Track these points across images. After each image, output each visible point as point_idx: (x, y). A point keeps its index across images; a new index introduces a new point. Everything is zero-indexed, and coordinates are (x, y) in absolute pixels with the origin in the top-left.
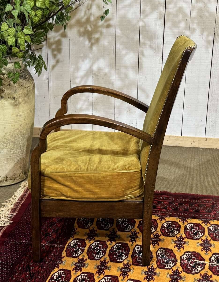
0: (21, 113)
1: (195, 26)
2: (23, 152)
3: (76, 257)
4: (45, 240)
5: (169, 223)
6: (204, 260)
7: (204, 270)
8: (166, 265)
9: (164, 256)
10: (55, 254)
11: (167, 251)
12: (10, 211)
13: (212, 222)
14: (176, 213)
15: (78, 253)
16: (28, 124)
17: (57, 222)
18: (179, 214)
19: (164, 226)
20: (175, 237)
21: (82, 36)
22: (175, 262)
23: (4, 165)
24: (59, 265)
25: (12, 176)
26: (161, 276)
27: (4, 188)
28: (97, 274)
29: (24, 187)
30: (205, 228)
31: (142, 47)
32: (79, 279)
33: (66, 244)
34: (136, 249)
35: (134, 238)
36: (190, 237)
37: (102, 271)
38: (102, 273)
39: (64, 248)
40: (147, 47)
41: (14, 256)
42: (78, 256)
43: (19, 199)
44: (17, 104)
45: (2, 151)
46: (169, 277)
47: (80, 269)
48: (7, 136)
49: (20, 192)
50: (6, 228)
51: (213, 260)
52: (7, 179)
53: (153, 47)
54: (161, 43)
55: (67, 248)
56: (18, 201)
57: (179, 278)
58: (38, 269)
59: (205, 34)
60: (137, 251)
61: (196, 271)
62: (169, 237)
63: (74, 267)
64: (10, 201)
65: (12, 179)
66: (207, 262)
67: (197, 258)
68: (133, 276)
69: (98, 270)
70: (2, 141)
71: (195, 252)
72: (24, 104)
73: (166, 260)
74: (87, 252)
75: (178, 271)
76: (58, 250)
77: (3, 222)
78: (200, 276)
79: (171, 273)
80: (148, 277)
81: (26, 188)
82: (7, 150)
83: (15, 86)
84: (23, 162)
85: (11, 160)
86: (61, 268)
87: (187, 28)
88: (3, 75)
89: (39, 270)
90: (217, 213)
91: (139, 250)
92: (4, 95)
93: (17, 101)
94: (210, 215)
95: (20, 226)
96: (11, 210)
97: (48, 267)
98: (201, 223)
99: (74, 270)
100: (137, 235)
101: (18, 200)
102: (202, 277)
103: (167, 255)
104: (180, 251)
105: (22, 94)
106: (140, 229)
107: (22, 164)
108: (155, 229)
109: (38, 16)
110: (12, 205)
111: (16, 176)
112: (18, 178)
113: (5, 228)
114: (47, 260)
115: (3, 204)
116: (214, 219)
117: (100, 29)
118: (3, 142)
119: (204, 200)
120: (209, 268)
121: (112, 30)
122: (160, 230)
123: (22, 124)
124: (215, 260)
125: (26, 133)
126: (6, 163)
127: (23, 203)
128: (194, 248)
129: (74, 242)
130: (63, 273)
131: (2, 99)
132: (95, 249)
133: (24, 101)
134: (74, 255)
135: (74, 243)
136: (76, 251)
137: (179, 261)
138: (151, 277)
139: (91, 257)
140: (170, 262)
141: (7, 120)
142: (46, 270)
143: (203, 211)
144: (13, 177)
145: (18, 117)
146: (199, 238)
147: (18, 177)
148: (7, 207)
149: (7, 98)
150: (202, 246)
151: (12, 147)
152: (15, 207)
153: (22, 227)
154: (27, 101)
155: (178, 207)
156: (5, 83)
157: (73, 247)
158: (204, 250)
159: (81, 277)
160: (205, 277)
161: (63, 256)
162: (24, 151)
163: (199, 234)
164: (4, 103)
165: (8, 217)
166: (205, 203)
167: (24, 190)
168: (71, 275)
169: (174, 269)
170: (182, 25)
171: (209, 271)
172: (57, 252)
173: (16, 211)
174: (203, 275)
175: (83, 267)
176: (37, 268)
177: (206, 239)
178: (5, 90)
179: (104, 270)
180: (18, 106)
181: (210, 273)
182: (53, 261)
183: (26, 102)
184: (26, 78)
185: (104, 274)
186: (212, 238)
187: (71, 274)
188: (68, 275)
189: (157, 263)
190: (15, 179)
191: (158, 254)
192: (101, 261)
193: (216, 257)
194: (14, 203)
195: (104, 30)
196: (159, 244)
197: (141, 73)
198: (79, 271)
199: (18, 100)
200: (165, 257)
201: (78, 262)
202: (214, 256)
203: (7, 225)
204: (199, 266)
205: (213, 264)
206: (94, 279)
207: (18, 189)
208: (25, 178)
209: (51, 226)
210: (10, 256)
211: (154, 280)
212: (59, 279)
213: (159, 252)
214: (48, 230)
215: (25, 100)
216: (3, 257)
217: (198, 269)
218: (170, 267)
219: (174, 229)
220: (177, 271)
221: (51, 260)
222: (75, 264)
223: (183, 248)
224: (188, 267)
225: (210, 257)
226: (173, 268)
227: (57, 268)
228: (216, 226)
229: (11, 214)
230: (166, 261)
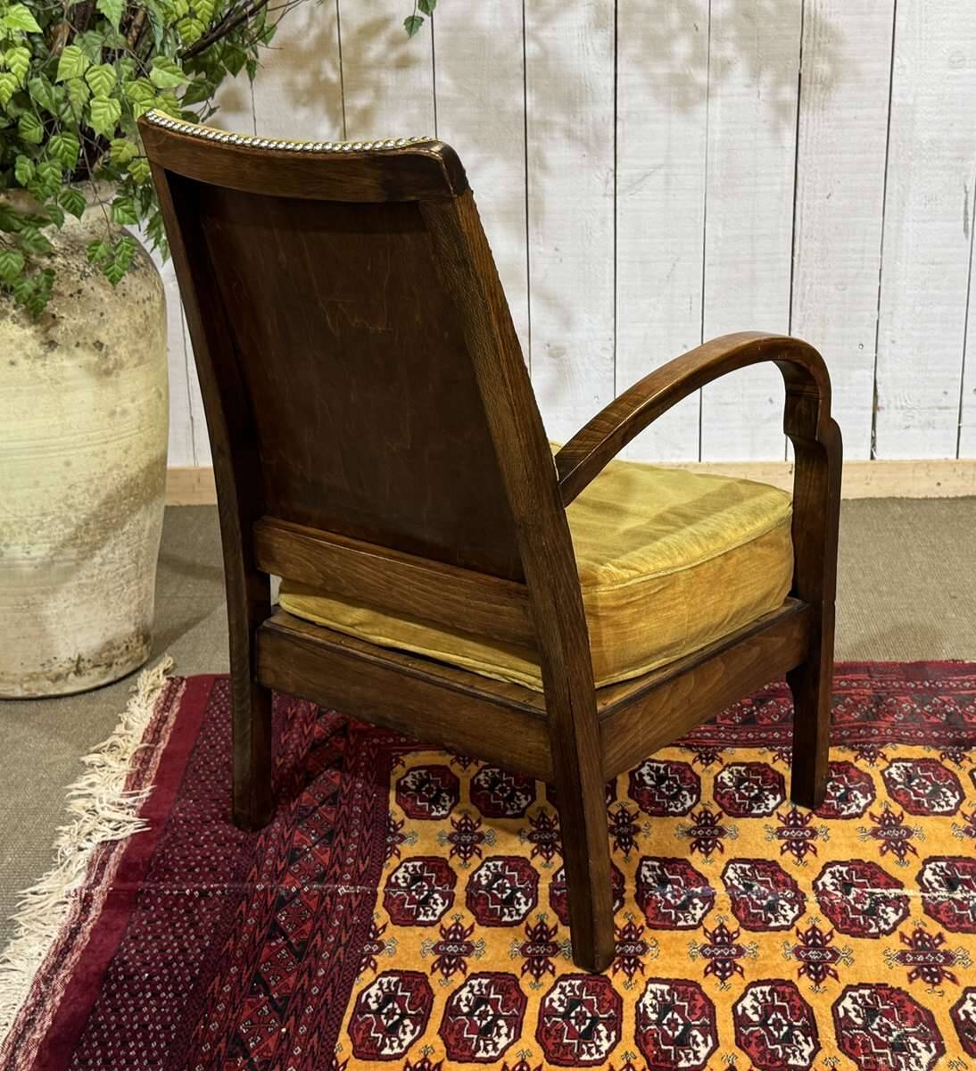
0: (128, 405)
1: (728, 51)
2: (137, 556)
3: (432, 924)
4: (293, 874)
5: (739, 772)
6: (899, 885)
7: (910, 919)
8: (770, 915)
9: (752, 886)
10: (345, 923)
11: (760, 867)
12: (122, 783)
13: (890, 752)
14: (753, 733)
15: (435, 907)
16: (153, 445)
17: (321, 804)
18: (763, 735)
19: (724, 783)
20: (775, 816)
21: (305, 105)
22: (797, 902)
23: (68, 610)
24: (374, 957)
25: (100, 655)
26: (765, 957)
27: (70, 701)
28: (528, 973)
29: (152, 691)
30: (872, 776)
31: (539, 139)
32: (464, 998)
33: (378, 880)
34: (645, 871)
35: (629, 835)
36: (828, 809)
37: (542, 963)
38: (545, 968)
39: (375, 895)
40: (557, 134)
41: (191, 943)
42: (439, 920)
43: (144, 737)
44: (111, 367)
45: (61, 558)
46: (793, 957)
47: (460, 966)
48: (79, 497)
49: (142, 710)
50: (125, 846)
51: (930, 883)
52: (81, 665)
53: (579, 133)
54: (606, 119)
55: (387, 897)
56: (146, 745)
57: (830, 956)
58: (298, 980)
59: (767, 77)
60: (650, 880)
61: (883, 926)
62: (750, 819)
63: (432, 958)
64: (112, 746)
65: (99, 666)
66: (912, 891)
67: (874, 881)
68: (664, 969)
69: (527, 959)
70: (59, 517)
71: (860, 862)
72: (135, 366)
73: (765, 898)
74: (467, 902)
75: (818, 933)
76: (355, 904)
77: (107, 824)
78: (902, 941)
79: (795, 941)
80: (719, 965)
81: (158, 693)
82: (80, 552)
83: (102, 300)
84: (140, 596)
85: (93, 590)
86: (388, 969)
87: (701, 58)
88: (49, 257)
89: (303, 985)
90: (899, 721)
91: (657, 875)
92: (59, 335)
93: (112, 357)
94: (878, 728)
95: (179, 835)
96: (124, 778)
97: (331, 969)
98: (852, 761)
99: (439, 970)
100: (635, 822)
101: (142, 742)
102: (910, 944)
103: (762, 883)
104: (806, 864)
105: (125, 327)
106: (637, 801)
107: (136, 602)
108: (694, 797)
109: (199, 16)
110: (124, 760)
111: (114, 652)
112: (122, 660)
113: (121, 847)
114: (322, 945)
115: (87, 759)
116: (894, 743)
117: (373, 75)
118: (63, 522)
119: (841, 680)
120: (927, 912)
121: (421, 78)
122: (715, 798)
123: (129, 447)
124: (936, 880)
125: (145, 481)
126: (75, 605)
127: (165, 751)
128: (853, 846)
129: (407, 871)
130: (396, 985)
131: (53, 350)
132: (495, 886)
133: (137, 356)
134: (422, 918)
135: (407, 875)
136: (425, 902)
137: (811, 897)
138: (728, 965)
139: (489, 919)
140: (782, 907)
141: (75, 434)
142: (329, 979)
143: (846, 717)
144: (104, 655)
145: (117, 418)
146: (859, 811)
147: (122, 654)
148: (106, 768)
149: (73, 347)
150: (880, 837)
151: (99, 538)
152: (138, 766)
153: (188, 838)
154: (145, 356)
155: (752, 712)
156: (62, 289)
157: (409, 887)
158: (889, 852)
159: (471, 991)
160: (919, 943)
161: (380, 925)
162: (140, 551)
163: (855, 797)
164: (63, 368)
165: (122, 805)
166: (844, 688)
167: (157, 704)
168: (429, 989)
169: (803, 925)
170: (682, 48)
171: (927, 919)
172: (352, 913)
173: (148, 781)
174: (911, 937)
175: (468, 953)
176: (292, 979)
177: (887, 811)
178: (64, 315)
179: (550, 959)
180: (113, 378)
181: (934, 928)
182: (346, 946)
183: (141, 361)
184: (136, 268)
185: (553, 972)
186: (905, 807)
187: (431, 985)
188: (418, 990)
189: (734, 911)
190: (110, 665)
191: (731, 880)
192: (528, 928)
193: (938, 870)
194: (131, 751)
195: (389, 79)
196: (722, 847)
197: (538, 233)
198: (455, 970)
199: (115, 353)
200: (756, 888)
201: (442, 939)
202: (931, 869)
203: (128, 834)
204: (887, 906)
205: (936, 895)
206: (520, 992)
207: (132, 701)
208: (145, 659)
209: (300, 822)
210: (175, 944)
211: (741, 973)
212: (390, 1006)
213: (730, 873)
214: (296, 838)
215: (137, 351)
216: (147, 952)
217: (885, 917)
218: (785, 923)
219: (761, 790)
220: (814, 934)
221: (338, 942)
222: (433, 949)
223: (815, 852)
224: (851, 916)
225: (917, 873)
226: (796, 923)
227: (369, 969)
228: (909, 765)
229: (131, 795)
230: (765, 902)
